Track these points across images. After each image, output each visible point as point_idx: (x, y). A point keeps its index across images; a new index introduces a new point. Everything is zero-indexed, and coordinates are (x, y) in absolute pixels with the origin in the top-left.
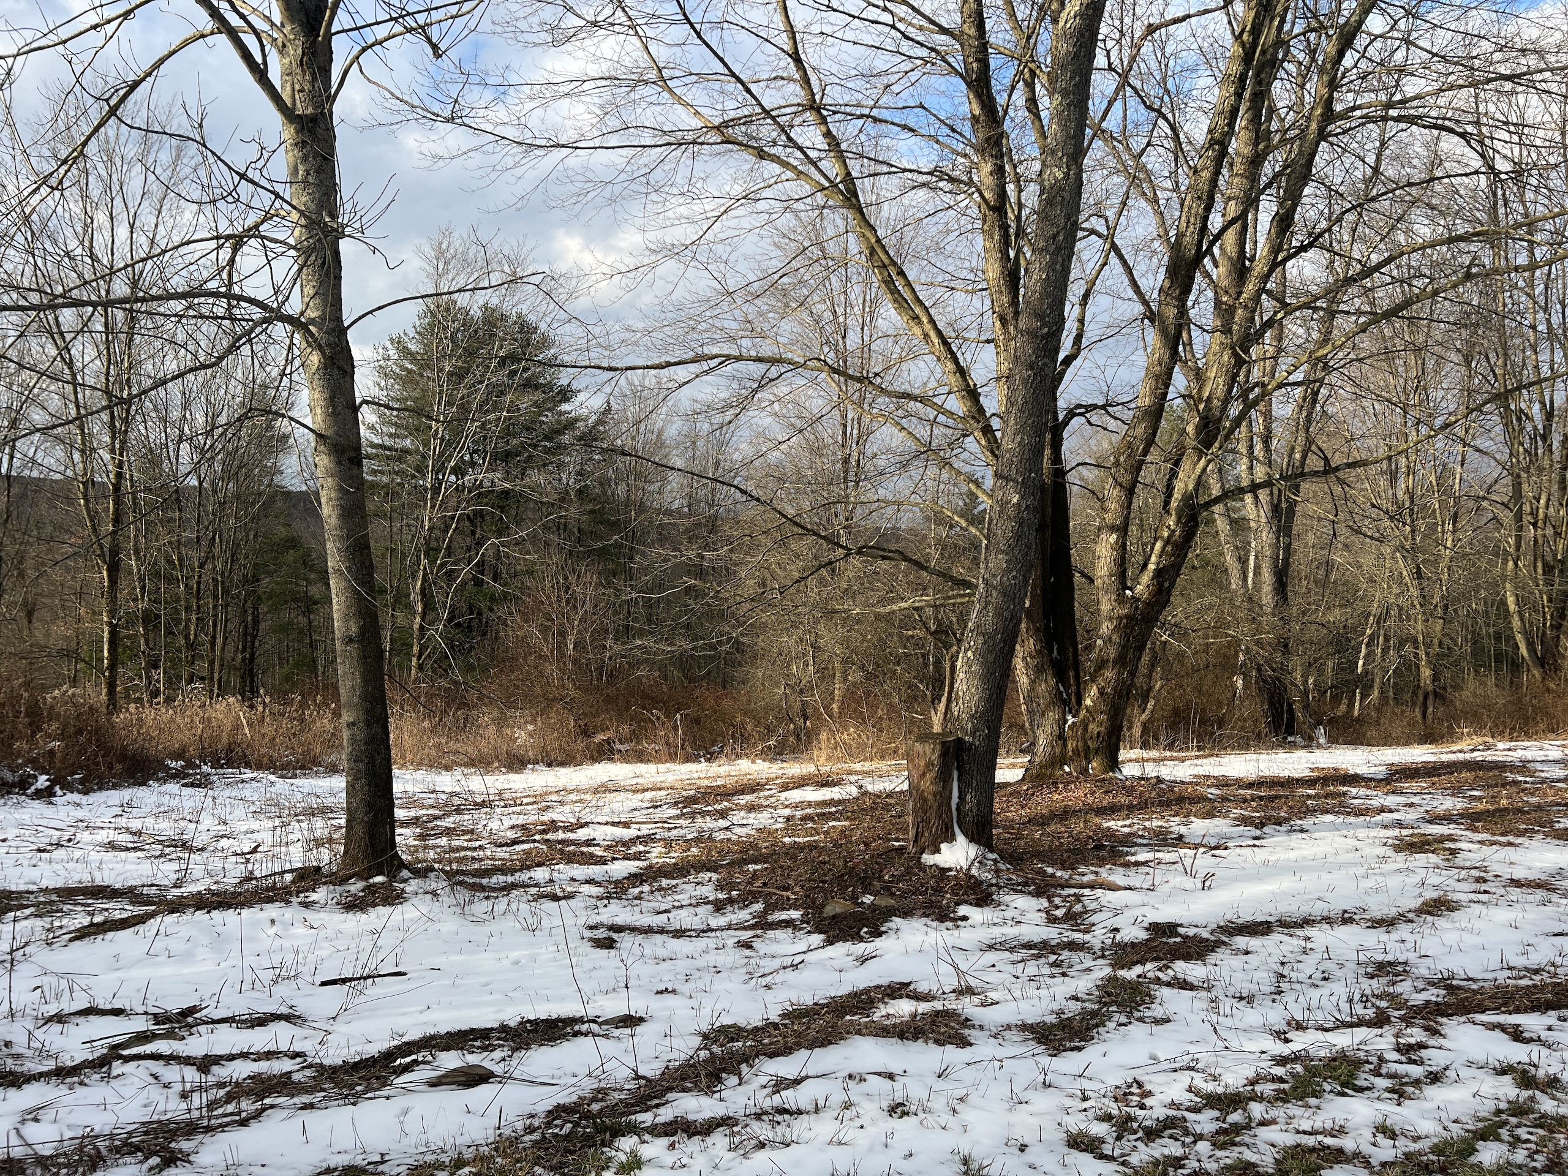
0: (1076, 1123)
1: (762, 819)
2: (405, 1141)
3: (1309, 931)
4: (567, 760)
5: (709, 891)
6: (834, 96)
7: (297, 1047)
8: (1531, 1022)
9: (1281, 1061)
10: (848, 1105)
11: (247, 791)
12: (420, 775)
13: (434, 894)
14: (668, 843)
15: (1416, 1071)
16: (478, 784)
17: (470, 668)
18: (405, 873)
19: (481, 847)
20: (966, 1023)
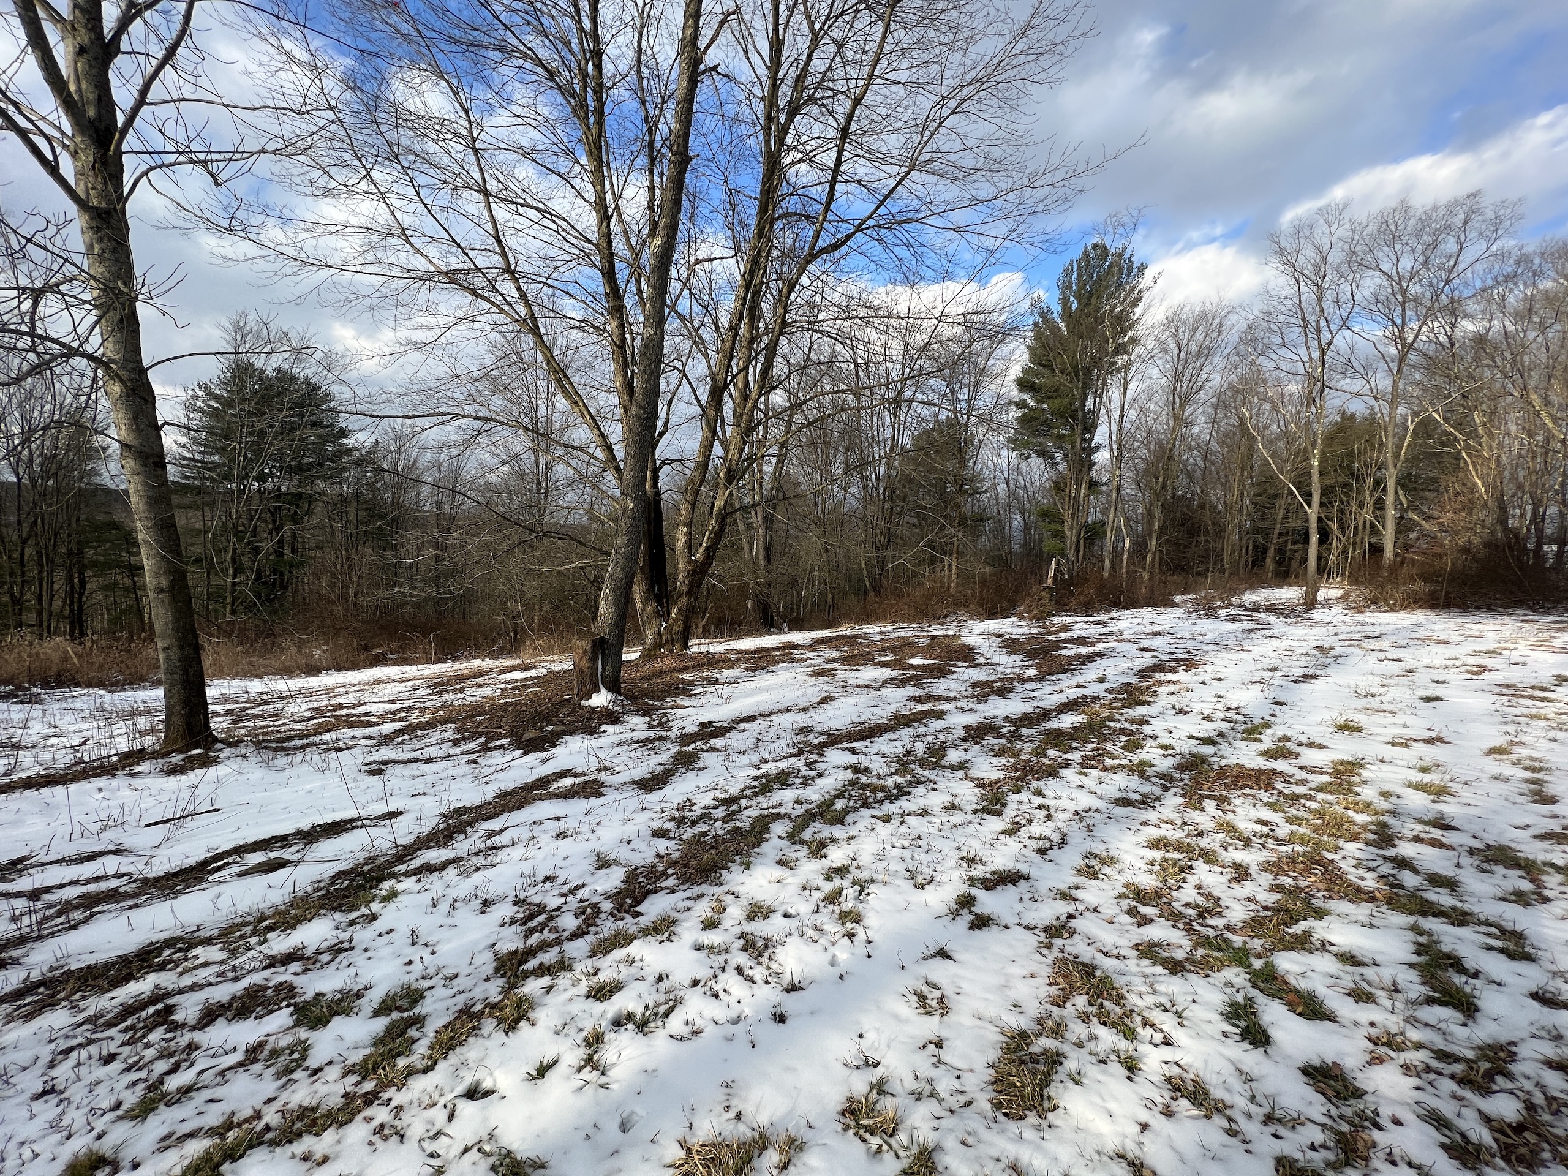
0: (656, 825)
1: (487, 691)
2: (218, 914)
3: (773, 718)
4: (354, 666)
5: (449, 735)
6: (523, 267)
7: (123, 870)
8: (859, 745)
9: (756, 778)
10: (532, 839)
11: (78, 704)
12: (235, 683)
13: (244, 756)
14: (423, 711)
15: (813, 773)
16: (281, 685)
17: (275, 612)
18: (219, 746)
19: (284, 724)
20: (602, 785)
